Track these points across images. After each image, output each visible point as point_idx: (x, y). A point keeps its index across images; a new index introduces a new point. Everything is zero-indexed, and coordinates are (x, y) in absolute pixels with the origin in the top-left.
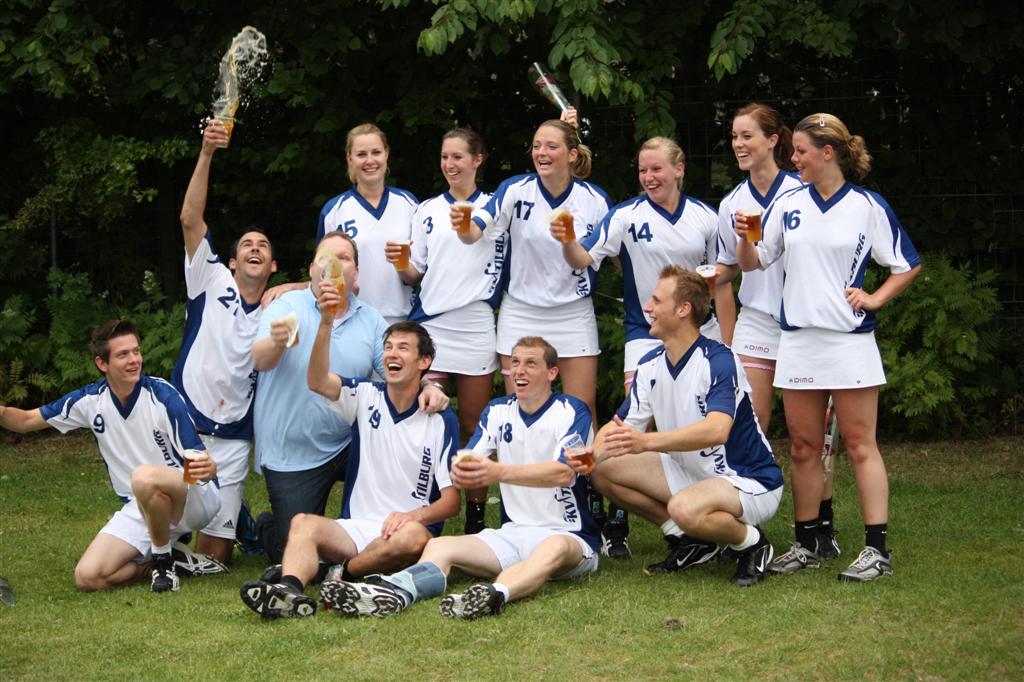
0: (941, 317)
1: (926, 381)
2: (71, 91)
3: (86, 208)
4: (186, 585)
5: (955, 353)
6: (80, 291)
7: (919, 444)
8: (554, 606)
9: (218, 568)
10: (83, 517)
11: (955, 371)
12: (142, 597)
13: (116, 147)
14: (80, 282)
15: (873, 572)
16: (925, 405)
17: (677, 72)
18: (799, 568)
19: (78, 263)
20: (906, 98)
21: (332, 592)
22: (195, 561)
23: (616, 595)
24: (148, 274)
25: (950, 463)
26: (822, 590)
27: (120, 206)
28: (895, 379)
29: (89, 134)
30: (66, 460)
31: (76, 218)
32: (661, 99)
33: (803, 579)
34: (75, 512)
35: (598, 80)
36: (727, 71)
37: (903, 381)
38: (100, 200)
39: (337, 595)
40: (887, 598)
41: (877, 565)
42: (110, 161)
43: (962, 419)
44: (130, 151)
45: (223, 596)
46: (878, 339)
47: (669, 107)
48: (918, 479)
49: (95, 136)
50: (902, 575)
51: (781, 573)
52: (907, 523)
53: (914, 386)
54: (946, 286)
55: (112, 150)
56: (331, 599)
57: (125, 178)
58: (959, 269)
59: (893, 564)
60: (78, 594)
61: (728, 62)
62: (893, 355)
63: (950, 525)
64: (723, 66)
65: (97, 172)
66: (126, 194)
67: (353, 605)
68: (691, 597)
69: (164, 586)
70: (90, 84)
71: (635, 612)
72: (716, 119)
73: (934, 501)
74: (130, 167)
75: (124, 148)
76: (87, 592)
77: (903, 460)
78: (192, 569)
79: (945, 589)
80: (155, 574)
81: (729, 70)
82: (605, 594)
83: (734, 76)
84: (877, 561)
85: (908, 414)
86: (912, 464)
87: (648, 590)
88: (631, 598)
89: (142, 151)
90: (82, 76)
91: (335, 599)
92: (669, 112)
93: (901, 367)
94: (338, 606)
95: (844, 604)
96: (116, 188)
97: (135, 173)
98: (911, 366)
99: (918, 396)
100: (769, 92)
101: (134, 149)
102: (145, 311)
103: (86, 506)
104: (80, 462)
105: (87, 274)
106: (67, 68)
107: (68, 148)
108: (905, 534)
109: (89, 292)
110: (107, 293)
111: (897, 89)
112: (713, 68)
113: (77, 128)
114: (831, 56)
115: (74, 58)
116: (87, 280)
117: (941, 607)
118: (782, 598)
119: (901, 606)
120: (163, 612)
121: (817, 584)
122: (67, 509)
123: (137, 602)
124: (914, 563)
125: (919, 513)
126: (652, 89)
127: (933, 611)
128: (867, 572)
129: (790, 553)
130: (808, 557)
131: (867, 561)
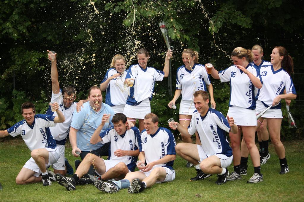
2: (20, 37)
6: (22, 97)
8: (163, 190)
12: (40, 187)
13: (33, 54)
14: (22, 94)
15: (257, 180)
17: (199, 32)
18: (235, 179)
19: (22, 88)
20: (267, 40)
21: (98, 184)
23: (181, 187)
24: (42, 91)
26: (242, 186)
29: (25, 50)
30: (18, 147)
31: (21, 75)
32: (195, 41)
33: (236, 183)
34: (21, 162)
35: (176, 34)
38: (28, 70)
40: (261, 188)
41: (258, 178)
42: (31, 58)
43: (284, 135)
50: (266, 181)
51: (230, 181)
55: (31, 55)
57: (35, 63)
59: (263, 178)
61: (215, 29)
65: (27, 61)
66: (35, 68)
67: (104, 188)
68: (203, 188)
69: (47, 184)
70: (25, 36)
71: (187, 192)
72: (211, 46)
74: (37, 60)
75: (35, 54)
78: (54, 179)
79: (279, 186)
80: (44, 181)
81: (215, 32)
82: (178, 187)
83: (217, 33)
84: (258, 177)
87: (190, 186)
88: (185, 188)
89: (40, 55)
90: (23, 33)
91: (98, 186)
92: (198, 44)
94: (99, 188)
95: (249, 190)
96: (32, 66)
97: (38, 62)
100: (227, 38)
101: (38, 55)
102: (41, 103)
103: (24, 160)
104: (22, 147)
105: (24, 91)
106: (18, 31)
107: (18, 55)
108: (267, 169)
109: (25, 97)
110: (30, 97)
111: (265, 37)
112: (210, 31)
113: (21, 49)
114: (245, 28)
115: (20, 28)
116: (24, 93)
117: (277, 191)
118: (230, 188)
119: (266, 191)
120: (46, 192)
121: (241, 184)
122: (18, 161)
123: (39, 189)
124: (270, 178)
125: (271, 163)
126: (192, 38)
127: (275, 192)
128: (256, 180)
129: (233, 175)
130: (238, 176)
131: (255, 177)
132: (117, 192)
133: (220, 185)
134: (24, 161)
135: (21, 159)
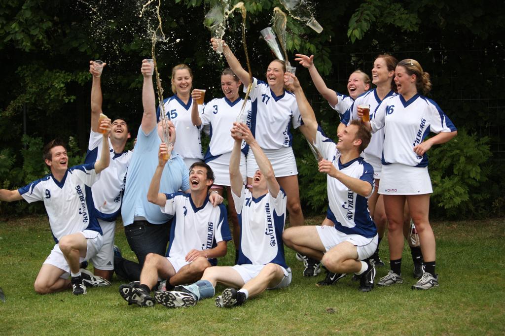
0: (462, 159)
1: (455, 191)
2: (34, 48)
3: (40, 105)
4: (90, 292)
5: (469, 177)
6: (38, 146)
7: (451, 222)
8: (272, 302)
9: (106, 283)
10: (39, 258)
11: (470, 186)
12: (68, 297)
13: (56, 76)
14: (38, 142)
15: (429, 285)
16: (455, 203)
17: (332, 39)
18: (392, 283)
19: (37, 133)
20: (446, 51)
21: (162, 297)
22: (95, 280)
23: (302, 296)
24: (71, 138)
25: (467, 231)
26: (404, 294)
27: (58, 104)
28: (439, 190)
29: (43, 69)
30: (31, 229)
31: (36, 110)
32: (325, 52)
33: (394, 289)
34: (36, 255)
35: (294, 42)
36: (357, 38)
37: (444, 191)
38: (48, 102)
39: (164, 298)
40: (435, 298)
41: (431, 282)
42: (53, 82)
43: (472, 209)
44: (62, 78)
45: (108, 296)
47: (328, 56)
48: (451, 239)
49: (45, 70)
50: (443, 287)
51: (383, 286)
52: (446, 261)
53: (449, 194)
54: (465, 144)
55: (53, 77)
56: (161, 300)
57: (60, 91)
58: (471, 136)
59: (439, 282)
60: (37, 295)
61: (357, 34)
62: (439, 178)
63: (467, 262)
64: (355, 36)
65: (46, 88)
66: (60, 98)
67: (172, 303)
68: (339, 298)
69: (79, 292)
70: (43, 44)
71: (312, 305)
72: (352, 62)
73: (459, 250)
74: (62, 85)
75: (59, 76)
76: (41, 294)
77: (444, 230)
78: (93, 284)
79: (465, 294)
80: (74, 286)
81: (358, 37)
82: (297, 296)
83: (361, 40)
84: (430, 280)
85: (446, 207)
86: (448, 232)
87: (318, 294)
88: (310, 298)
89: (68, 77)
90: (38, 40)
91: (163, 300)
92: (329, 58)
93: (443, 184)
94: (164, 304)
95: (415, 301)
96: (55, 95)
97: (65, 88)
98: (448, 183)
99: (451, 198)
100: (378, 48)
101: (64, 77)
103: (41, 252)
104: (38, 231)
105: (41, 138)
106: (31, 37)
107: (32, 76)
108: (445, 266)
111: (441, 47)
112: (350, 37)
113: (36, 66)
114: (408, 31)
115: (34, 32)
116: (41, 141)
117: (462, 302)
118: (384, 298)
119: (443, 302)
120: (78, 305)
121: (401, 291)
122: (31, 254)
123: (66, 299)
124: (449, 280)
125: (452, 256)
126: (320, 47)
127: (458, 304)
128: (426, 285)
129: (388, 276)
130: (397, 278)
131: (426, 280)
132: (195, 304)
133: (368, 292)
134: (42, 253)
135: (36, 250)
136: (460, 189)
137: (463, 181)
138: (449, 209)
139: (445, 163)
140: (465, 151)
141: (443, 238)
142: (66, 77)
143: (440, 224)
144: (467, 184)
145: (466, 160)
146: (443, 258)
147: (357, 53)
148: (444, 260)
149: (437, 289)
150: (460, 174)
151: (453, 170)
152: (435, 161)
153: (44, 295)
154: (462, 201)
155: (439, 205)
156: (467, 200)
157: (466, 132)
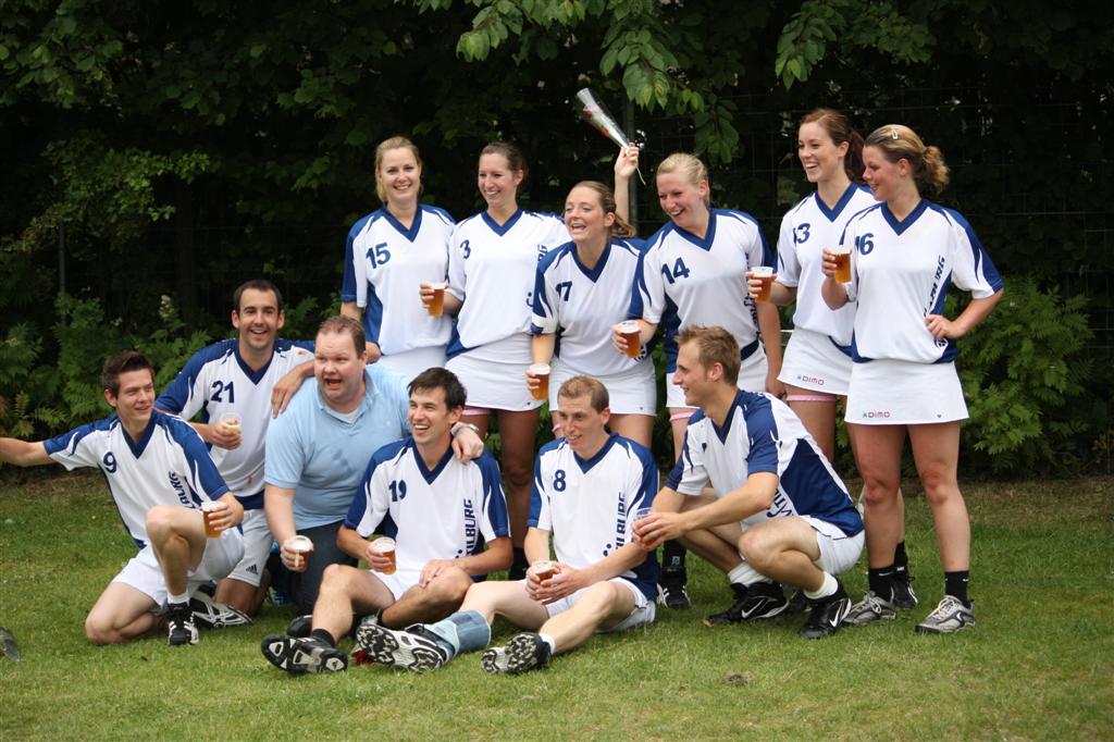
0: (1027, 345)
1: (1011, 416)
2: (82, 100)
3: (97, 229)
4: (206, 639)
5: (1043, 385)
6: (91, 319)
7: (1003, 484)
8: (607, 661)
9: (241, 620)
10: (94, 564)
11: (1043, 404)
12: (158, 651)
13: (130, 162)
14: (90, 309)
15: (954, 623)
16: (1010, 442)
17: (739, 79)
18: (873, 619)
19: (89, 289)
20: (990, 108)
21: (369, 638)
22: (216, 612)
23: (674, 648)
24: (165, 299)
25: (1037, 504)
26: (898, 643)
27: (135, 226)
28: (978, 413)
29: (102, 148)
30: (76, 502)
31: (87, 239)
32: (723, 110)
33: (877, 632)
34: (87, 558)
35: (654, 88)
36: (796, 78)
37: (986, 415)
38: (113, 220)
39: (374, 642)
40: (969, 652)
41: (958, 616)
42: (124, 176)
43: (1050, 457)
44: (145, 166)
45: (246, 649)
46: (959, 370)
47: (732, 118)
48: (1002, 523)
49: (107, 150)
50: (985, 626)
52: (991, 570)
53: (998, 421)
54: (1033, 312)
55: (126, 165)
57: (140, 195)
58: (1047, 294)
59: (975, 616)
60: (89, 648)
61: (797, 68)
62: (975, 387)
63: (1037, 572)
64: (792, 73)
65: (109, 189)
66: (141, 211)
67: (390, 655)
68: (755, 651)
69: (183, 639)
70: (102, 93)
71: (695, 667)
72: (783, 131)
73: (1020, 546)
74: (145, 183)
75: (139, 162)
76: (99, 645)
77: (986, 502)
78: (213, 620)
79: (1033, 642)
80: (172, 626)
81: (799, 77)
82: (661, 647)
83: (805, 83)
84: (957, 613)
85: (992, 451)
86: (996, 506)
87: (708, 643)
88: (690, 652)
89: (158, 166)
90: (94, 83)
92: (733, 123)
93: (984, 400)
94: (374, 654)
95: (922, 658)
96: (130, 206)
97: (151, 189)
98: (995, 398)
99: (1002, 432)
100: (840, 100)
101: (150, 164)
102: (162, 340)
103: (97, 553)
104: (90, 505)
105: (98, 300)
106: (77, 76)
107: (77, 163)
108: (989, 582)
109: (101, 319)
110: (120, 320)
111: (980, 98)
112: (781, 75)
113: (88, 142)
114: (908, 61)
115: (84, 65)
116: (99, 306)
117: (1028, 661)
118: (854, 652)
119: (984, 660)
120: (181, 668)
121: (893, 636)
122: (77, 555)
123: (153, 656)
124: (998, 613)
125: (1004, 560)
126: (713, 99)
127: (1019, 666)
128: (947, 623)
129: (863, 602)
130: (883, 607)
131: (947, 611)
132: (437, 666)
133: (818, 638)
134: (100, 554)
135: (86, 546)
136: (1022, 412)
137: (1028, 395)
138: (997, 455)
139: (990, 354)
140: (1033, 327)
141: (986, 519)
142: (154, 165)
143: (979, 489)
144: (1038, 400)
145: (1035, 347)
146: (984, 564)
147: (794, 111)
148: (987, 568)
149: (970, 632)
150: (1022, 379)
151: (1006, 368)
152: (968, 349)
153: (105, 647)
154: (1026, 437)
155: (977, 446)
156: (1037, 435)
157: (1035, 287)
